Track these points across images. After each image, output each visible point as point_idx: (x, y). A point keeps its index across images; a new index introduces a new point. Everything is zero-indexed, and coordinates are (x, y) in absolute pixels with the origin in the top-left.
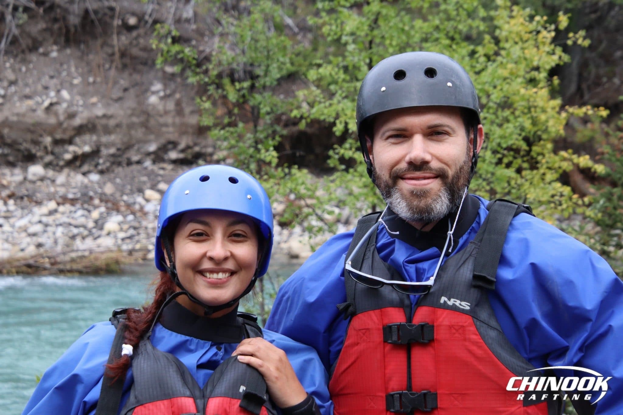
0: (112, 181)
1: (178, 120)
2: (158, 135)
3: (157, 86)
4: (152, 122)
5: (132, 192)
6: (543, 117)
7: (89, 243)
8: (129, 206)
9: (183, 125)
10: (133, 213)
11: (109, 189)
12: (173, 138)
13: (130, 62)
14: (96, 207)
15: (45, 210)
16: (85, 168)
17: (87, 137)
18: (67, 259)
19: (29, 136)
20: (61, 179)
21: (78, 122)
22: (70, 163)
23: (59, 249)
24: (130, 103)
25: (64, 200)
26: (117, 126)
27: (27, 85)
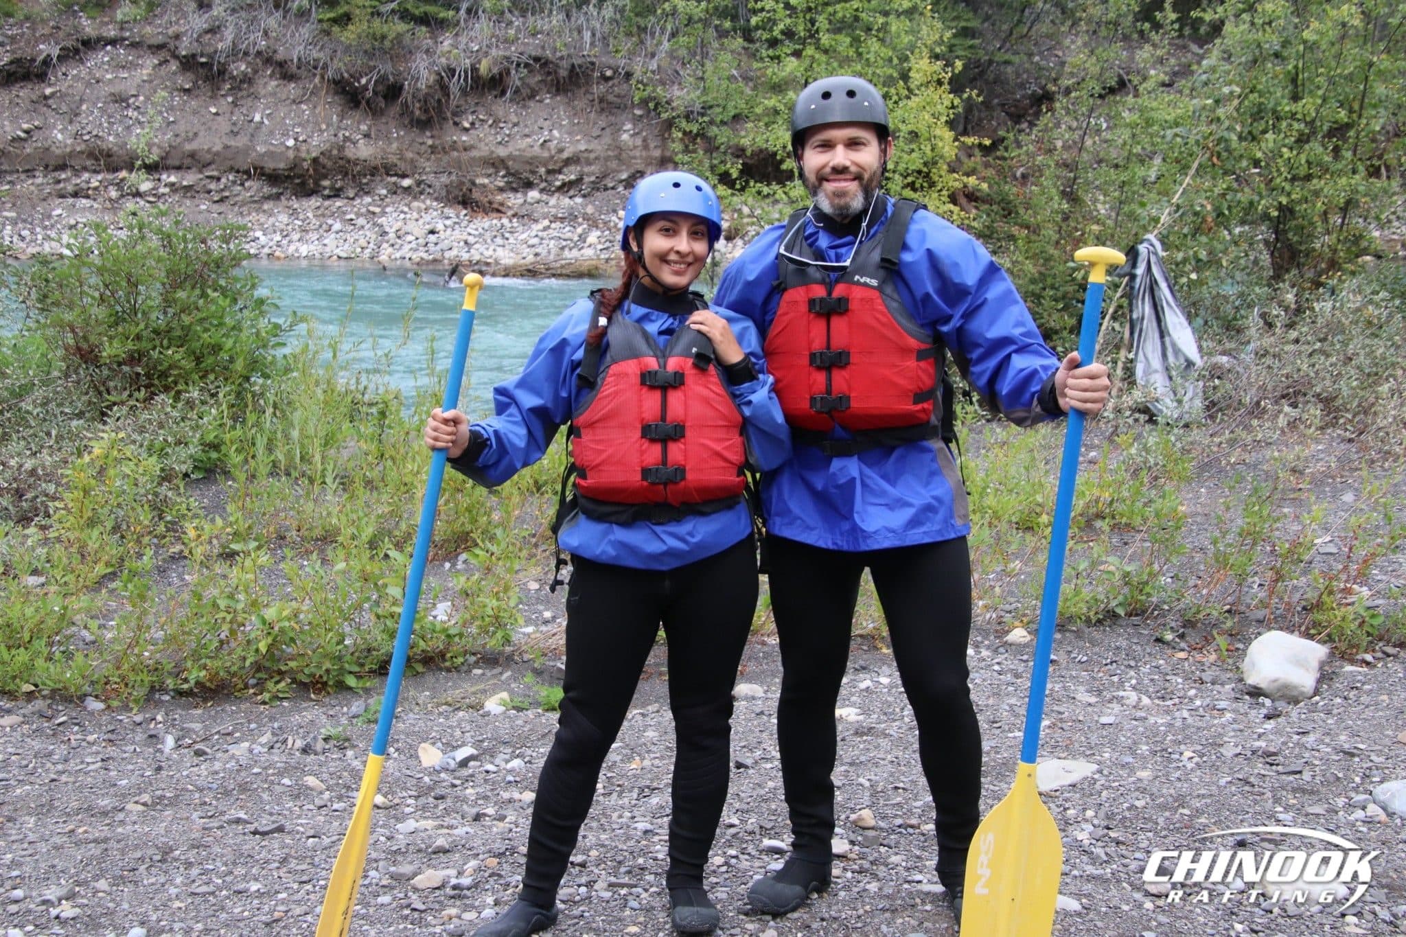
0: (592, 203)
1: (644, 154)
2: (628, 167)
3: (628, 126)
4: (624, 155)
5: (608, 213)
6: (940, 144)
7: (575, 253)
8: (605, 223)
9: (650, 157)
10: (609, 229)
11: (590, 210)
12: (640, 167)
13: (607, 106)
14: (580, 224)
15: (540, 226)
16: (572, 193)
17: (572, 168)
18: (558, 265)
19: (528, 168)
20: (553, 201)
21: (565, 155)
22: (559, 189)
23: (552, 257)
24: (607, 139)
25: (555, 219)
26: (596, 158)
27: (526, 126)
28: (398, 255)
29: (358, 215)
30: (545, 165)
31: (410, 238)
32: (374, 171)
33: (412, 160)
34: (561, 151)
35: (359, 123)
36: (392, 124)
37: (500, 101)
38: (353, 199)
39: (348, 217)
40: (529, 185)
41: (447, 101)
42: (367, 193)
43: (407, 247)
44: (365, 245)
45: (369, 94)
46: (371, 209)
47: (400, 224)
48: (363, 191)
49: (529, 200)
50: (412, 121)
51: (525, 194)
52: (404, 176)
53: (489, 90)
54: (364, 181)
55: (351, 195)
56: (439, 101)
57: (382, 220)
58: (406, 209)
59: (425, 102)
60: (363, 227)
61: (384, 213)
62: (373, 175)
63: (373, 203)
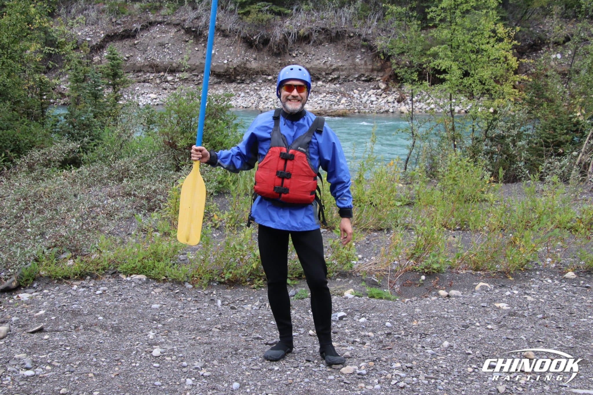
0: (343, 87)
1: (365, 67)
2: (358, 72)
3: (359, 56)
4: (357, 68)
5: (350, 91)
7: (336, 106)
8: (349, 95)
9: (368, 69)
10: (350, 97)
11: (342, 89)
12: (363, 73)
13: (350, 48)
14: (338, 95)
15: (322, 96)
16: (335, 82)
17: (336, 72)
18: (330, 111)
19: (318, 72)
20: (327, 86)
21: (333, 67)
22: (330, 81)
23: (327, 108)
24: (350, 61)
25: (328, 93)
26: (346, 69)
27: (318, 56)
28: (266, 106)
29: (251, 90)
30: (325, 71)
31: (271, 100)
32: (257, 73)
33: (272, 69)
34: (331, 66)
35: (252, 54)
36: (265, 54)
37: (308, 46)
38: (249, 84)
39: (247, 91)
40: (318, 79)
41: (287, 45)
42: (254, 82)
43: (270, 103)
44: (253, 102)
45: (257, 42)
46: (256, 88)
47: (267, 94)
48: (253, 81)
49: (318, 85)
50: (273, 53)
51: (317, 83)
52: (269, 75)
53: (304, 41)
54: (254, 77)
55: (248, 82)
56: (284, 45)
57: (260, 93)
58: (269, 88)
59: (278, 46)
60: (252, 95)
61: (261, 90)
62: (257, 75)
63: (257, 86)
